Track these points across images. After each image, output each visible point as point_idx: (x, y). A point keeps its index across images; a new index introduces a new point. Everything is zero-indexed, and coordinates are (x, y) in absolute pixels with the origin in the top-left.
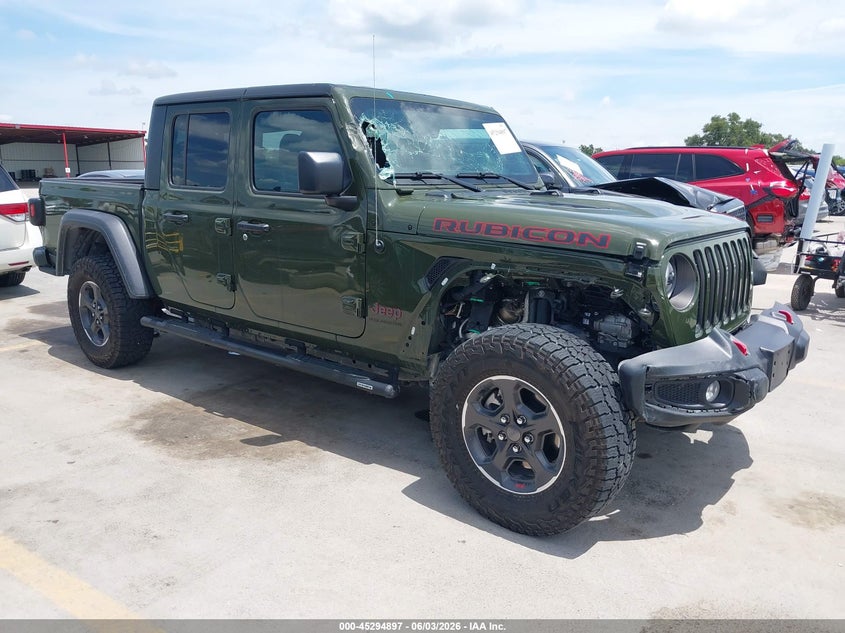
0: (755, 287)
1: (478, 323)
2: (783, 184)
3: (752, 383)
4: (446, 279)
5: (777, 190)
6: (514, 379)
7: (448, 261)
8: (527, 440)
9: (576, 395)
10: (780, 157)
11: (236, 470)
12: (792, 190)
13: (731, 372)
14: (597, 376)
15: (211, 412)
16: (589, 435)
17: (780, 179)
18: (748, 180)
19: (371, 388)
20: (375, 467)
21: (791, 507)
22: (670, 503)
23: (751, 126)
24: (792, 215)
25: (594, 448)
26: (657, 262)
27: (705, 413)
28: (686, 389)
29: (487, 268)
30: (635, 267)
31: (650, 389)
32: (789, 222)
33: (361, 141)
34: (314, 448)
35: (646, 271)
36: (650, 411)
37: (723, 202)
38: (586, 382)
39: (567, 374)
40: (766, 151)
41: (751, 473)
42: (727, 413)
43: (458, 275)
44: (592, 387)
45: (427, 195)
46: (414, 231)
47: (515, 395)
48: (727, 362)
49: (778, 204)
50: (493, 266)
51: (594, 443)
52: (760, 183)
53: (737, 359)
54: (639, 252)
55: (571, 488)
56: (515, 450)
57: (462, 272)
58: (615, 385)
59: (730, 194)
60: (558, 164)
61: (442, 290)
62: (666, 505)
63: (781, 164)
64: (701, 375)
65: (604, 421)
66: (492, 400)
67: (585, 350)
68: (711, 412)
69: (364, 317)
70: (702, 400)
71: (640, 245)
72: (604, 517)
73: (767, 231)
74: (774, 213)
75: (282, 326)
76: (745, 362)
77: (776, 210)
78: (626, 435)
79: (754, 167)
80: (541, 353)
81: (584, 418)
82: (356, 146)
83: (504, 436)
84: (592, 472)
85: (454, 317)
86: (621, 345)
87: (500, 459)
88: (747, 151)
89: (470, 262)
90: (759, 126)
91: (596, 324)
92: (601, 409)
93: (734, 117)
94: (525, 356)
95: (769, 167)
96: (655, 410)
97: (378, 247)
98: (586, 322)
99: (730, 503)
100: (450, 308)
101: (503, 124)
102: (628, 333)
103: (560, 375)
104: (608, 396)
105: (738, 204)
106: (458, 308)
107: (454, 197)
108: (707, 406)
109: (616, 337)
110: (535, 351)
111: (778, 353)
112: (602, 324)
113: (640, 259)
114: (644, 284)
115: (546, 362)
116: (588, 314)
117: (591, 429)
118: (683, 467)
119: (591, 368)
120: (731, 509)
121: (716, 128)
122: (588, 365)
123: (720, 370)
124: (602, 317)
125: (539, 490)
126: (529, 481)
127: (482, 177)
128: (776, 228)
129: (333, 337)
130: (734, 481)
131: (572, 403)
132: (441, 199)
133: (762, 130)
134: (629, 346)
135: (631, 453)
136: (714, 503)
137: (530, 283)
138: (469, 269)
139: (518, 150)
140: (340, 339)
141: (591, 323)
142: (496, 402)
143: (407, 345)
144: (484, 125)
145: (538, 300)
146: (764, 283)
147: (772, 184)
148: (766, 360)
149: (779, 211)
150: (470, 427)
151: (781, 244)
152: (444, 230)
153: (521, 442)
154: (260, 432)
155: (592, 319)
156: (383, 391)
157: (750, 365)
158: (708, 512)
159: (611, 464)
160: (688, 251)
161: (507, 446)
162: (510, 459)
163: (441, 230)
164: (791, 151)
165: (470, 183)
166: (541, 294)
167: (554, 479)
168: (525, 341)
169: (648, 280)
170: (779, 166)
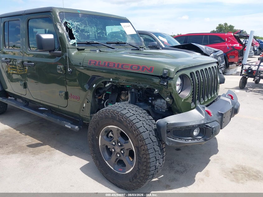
0: (220, 85)
1: (112, 101)
2: (238, 45)
3: (212, 129)
4: (95, 85)
5: (236, 47)
6: (116, 127)
7: (95, 77)
8: (122, 152)
9: (137, 135)
10: (237, 36)
11: (19, 159)
12: (241, 47)
13: (204, 124)
14: (147, 126)
15: (21, 133)
16: (143, 152)
17: (237, 44)
18: (226, 44)
19: (70, 127)
20: (74, 157)
21: (231, 172)
22: (184, 171)
23: (231, 27)
24: (241, 56)
25: (145, 158)
26: (173, 78)
27: (193, 141)
28: (185, 131)
29: (109, 80)
30: (163, 81)
31: (169, 132)
32: (240, 58)
33: (63, 29)
34: (53, 149)
35: (168, 82)
36: (169, 141)
37: (216, 52)
38: (141, 130)
39: (134, 127)
40: (232, 34)
41: (217, 157)
42: (203, 141)
43: (99, 83)
44: (144, 132)
45: (90, 50)
46: (81, 65)
47: (117, 133)
48: (202, 120)
49: (236, 52)
50: (111, 80)
51: (145, 156)
52: (230, 45)
53: (207, 118)
54: (165, 74)
55: (137, 173)
56: (118, 155)
57: (100, 82)
58: (155, 130)
59: (219, 49)
60: (159, 39)
61: (94, 89)
62: (182, 173)
63: (238, 38)
64: (191, 126)
65: (149, 146)
66: (110, 134)
67: (144, 115)
68: (196, 141)
69: (67, 99)
70: (192, 135)
71: (165, 71)
72: (156, 179)
73: (233, 61)
74: (235, 55)
75: (42, 102)
76: (210, 119)
77: (235, 54)
78: (160, 151)
79: (228, 39)
80: (124, 118)
81: (140, 145)
82: (60, 31)
83: (114, 149)
84: (145, 168)
85: (102, 99)
86: (163, 110)
87: (113, 158)
88: (226, 34)
89: (103, 78)
90: (233, 27)
91: (153, 102)
92: (147, 141)
93: (226, 24)
94: (119, 119)
95: (233, 39)
96: (172, 141)
97: (69, 72)
98: (150, 101)
99: (207, 171)
100: (100, 96)
101: (129, 23)
102: (165, 106)
103: (132, 127)
104: (151, 135)
105: (221, 52)
106: (103, 95)
107: (100, 51)
108: (194, 138)
109: (161, 107)
110: (122, 116)
111: (225, 113)
112: (155, 102)
113: (166, 77)
114: (167, 88)
115: (126, 121)
116: (150, 98)
117: (143, 150)
118: (192, 154)
119: (145, 124)
120: (207, 174)
121: (220, 28)
122: (144, 122)
123: (199, 123)
124: (155, 99)
125: (127, 172)
126: (124, 168)
127: (118, 43)
128: (236, 60)
129: (57, 107)
130: (210, 160)
131: (136, 139)
132: (95, 52)
133: (234, 28)
134: (166, 111)
135: (163, 158)
136: (201, 171)
137: (128, 86)
138: (103, 81)
139: (135, 33)
140: (60, 108)
141: (152, 102)
142: (112, 135)
143: (83, 110)
144: (121, 24)
145: (132, 92)
146: (224, 83)
147: (234, 45)
148: (220, 117)
149: (237, 54)
150: (102, 145)
151: (237, 66)
152: (92, 65)
153: (120, 153)
154: (36, 141)
155: (152, 100)
156: (74, 128)
157: (213, 120)
158: (199, 175)
159: (152, 164)
160: (187, 73)
161: (116, 154)
162: (117, 159)
163: (91, 65)
164: (241, 34)
165: (111, 46)
166: (133, 90)
167: (132, 169)
168: (119, 112)
169: (168, 86)
170: (237, 39)
